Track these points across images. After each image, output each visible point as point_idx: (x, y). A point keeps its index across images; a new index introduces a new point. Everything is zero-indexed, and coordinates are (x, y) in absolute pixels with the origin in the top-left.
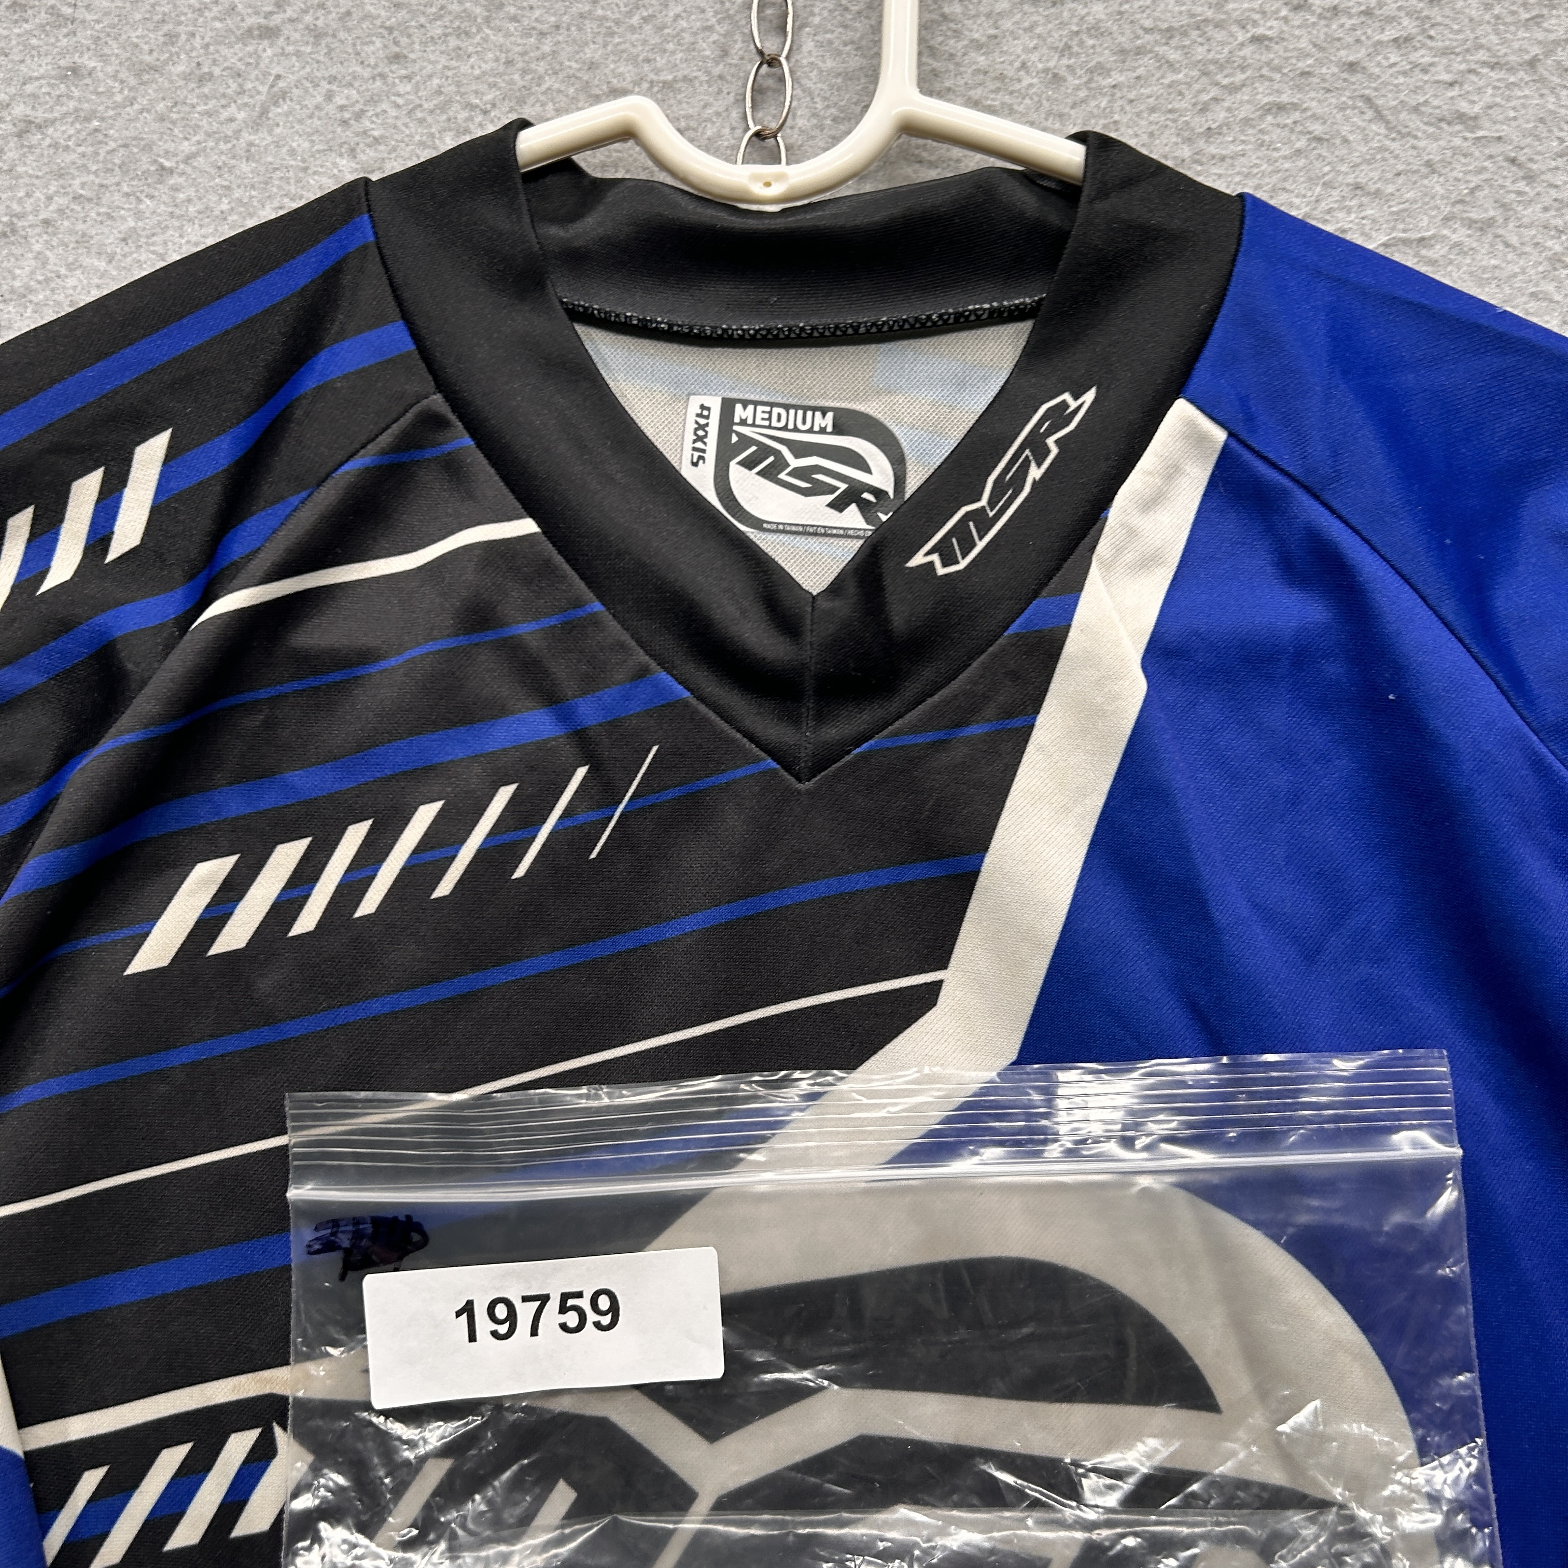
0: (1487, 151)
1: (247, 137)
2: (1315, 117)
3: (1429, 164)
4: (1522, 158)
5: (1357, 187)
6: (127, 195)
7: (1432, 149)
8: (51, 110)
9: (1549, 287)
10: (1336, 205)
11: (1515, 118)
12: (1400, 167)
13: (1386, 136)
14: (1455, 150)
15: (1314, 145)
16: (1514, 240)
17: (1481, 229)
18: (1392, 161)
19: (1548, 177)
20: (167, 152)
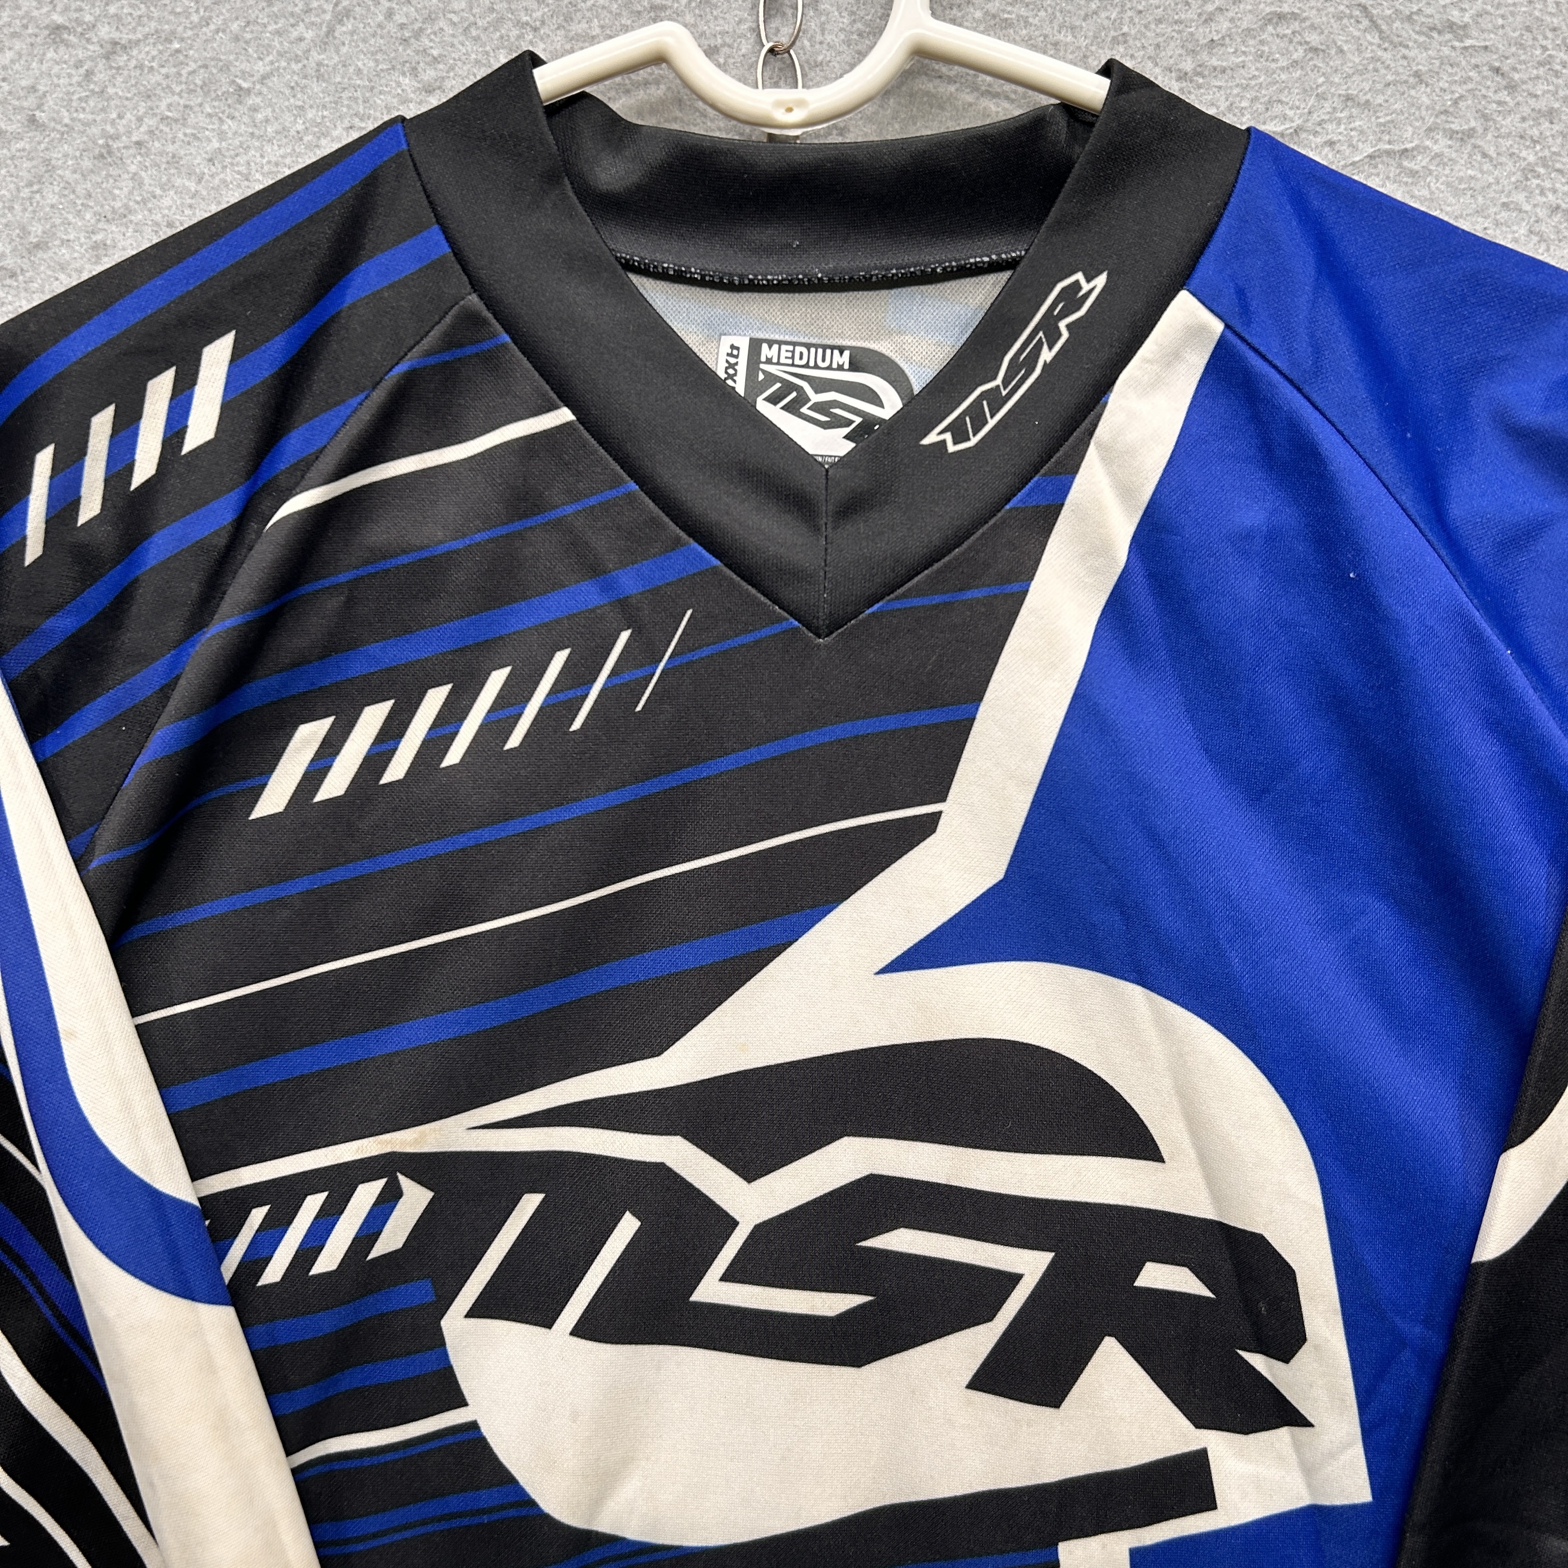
0: (1473, 61)
1: (315, 56)
2: (1313, 27)
3: (1417, 74)
4: (1505, 69)
5: (1348, 98)
6: (210, 115)
7: (1422, 60)
8: (134, 30)
9: (1520, 197)
10: (1327, 117)
11: (1503, 27)
12: (1390, 78)
13: (1379, 46)
14: (1443, 60)
15: (1310, 55)
16: (1492, 152)
17: (1462, 139)
18: (1383, 71)
19: (1529, 86)
20: (243, 72)
